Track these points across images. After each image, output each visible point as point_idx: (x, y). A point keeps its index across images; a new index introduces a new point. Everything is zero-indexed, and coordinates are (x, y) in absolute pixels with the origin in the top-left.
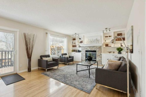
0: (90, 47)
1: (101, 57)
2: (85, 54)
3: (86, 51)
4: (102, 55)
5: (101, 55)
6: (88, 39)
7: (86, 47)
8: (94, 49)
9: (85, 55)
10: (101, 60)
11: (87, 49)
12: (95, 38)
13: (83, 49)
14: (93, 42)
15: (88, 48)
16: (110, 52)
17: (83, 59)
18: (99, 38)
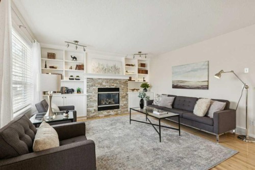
0: (108, 80)
1: (127, 99)
2: (97, 96)
3: (99, 89)
4: (129, 95)
5: (127, 95)
6: (99, 64)
7: (100, 81)
8: (115, 85)
9: (97, 99)
10: (128, 103)
11: (101, 84)
12: (111, 64)
13: (92, 86)
14: (108, 71)
15: (104, 84)
16: (133, 90)
17: (91, 109)
18: (118, 66)
